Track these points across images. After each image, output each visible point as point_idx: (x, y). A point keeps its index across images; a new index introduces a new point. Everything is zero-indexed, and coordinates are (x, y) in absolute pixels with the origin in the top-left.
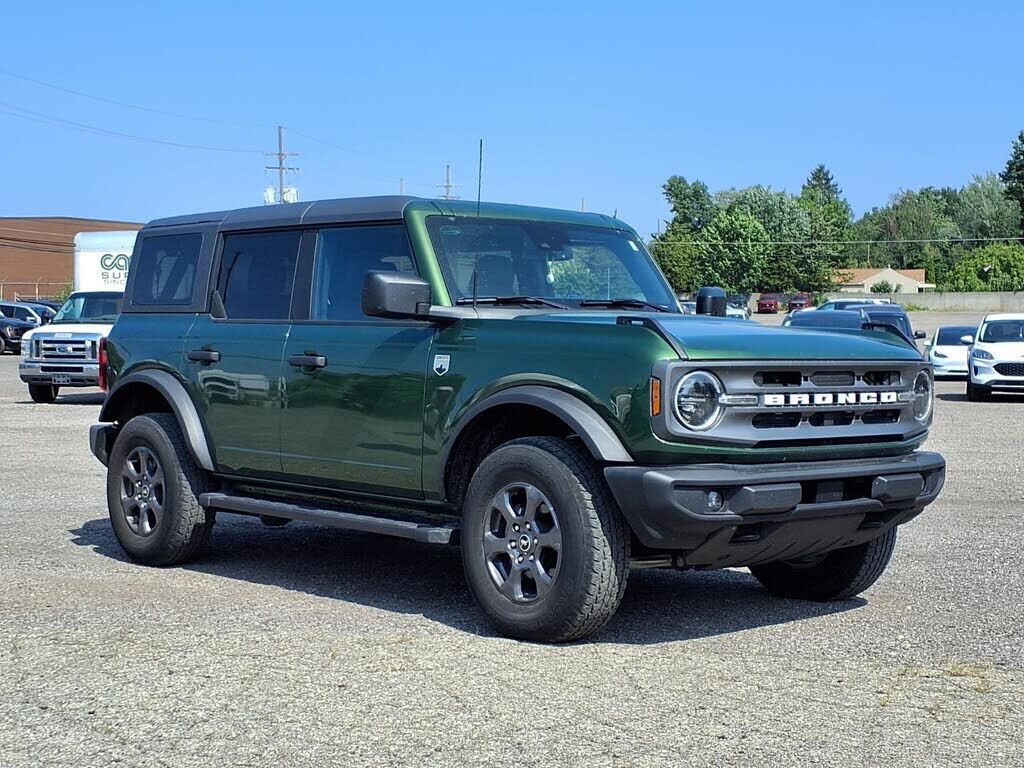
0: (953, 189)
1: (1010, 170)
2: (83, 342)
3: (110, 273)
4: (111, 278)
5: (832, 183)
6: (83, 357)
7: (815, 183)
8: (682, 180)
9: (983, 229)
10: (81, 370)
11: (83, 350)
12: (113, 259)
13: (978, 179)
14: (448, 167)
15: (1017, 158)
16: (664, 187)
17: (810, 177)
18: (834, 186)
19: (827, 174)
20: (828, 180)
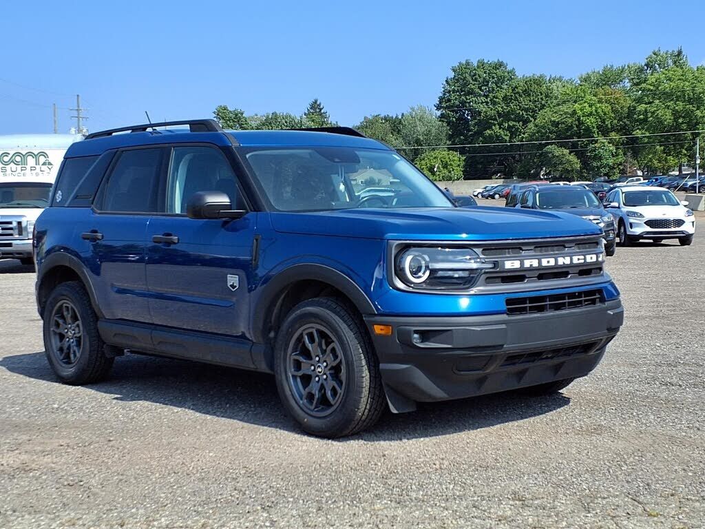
0: (390, 116)
1: (440, 103)
2: (11, 223)
3: (8, 167)
4: (9, 172)
5: (322, 111)
6: (11, 235)
7: (312, 111)
8: (225, 108)
9: (418, 142)
10: (10, 245)
11: (11, 229)
12: (10, 156)
13: (413, 109)
14: (78, 96)
15: (444, 94)
16: (214, 113)
17: (309, 107)
18: (324, 113)
19: (319, 105)
20: (321, 110)
